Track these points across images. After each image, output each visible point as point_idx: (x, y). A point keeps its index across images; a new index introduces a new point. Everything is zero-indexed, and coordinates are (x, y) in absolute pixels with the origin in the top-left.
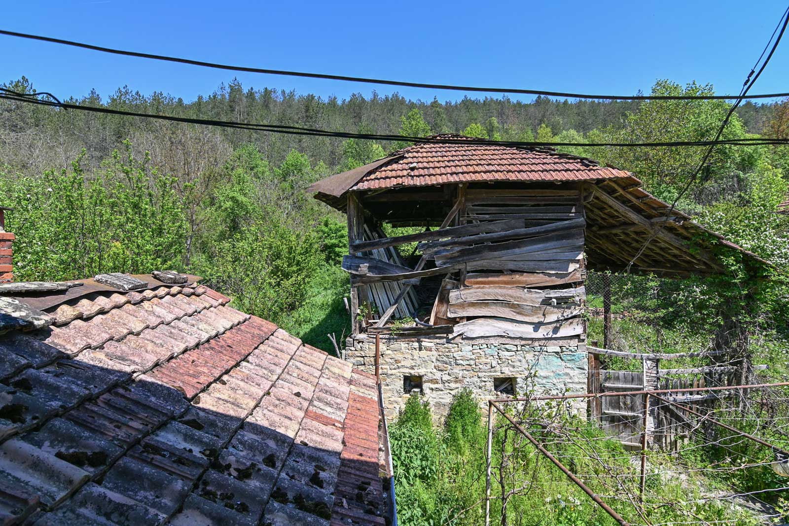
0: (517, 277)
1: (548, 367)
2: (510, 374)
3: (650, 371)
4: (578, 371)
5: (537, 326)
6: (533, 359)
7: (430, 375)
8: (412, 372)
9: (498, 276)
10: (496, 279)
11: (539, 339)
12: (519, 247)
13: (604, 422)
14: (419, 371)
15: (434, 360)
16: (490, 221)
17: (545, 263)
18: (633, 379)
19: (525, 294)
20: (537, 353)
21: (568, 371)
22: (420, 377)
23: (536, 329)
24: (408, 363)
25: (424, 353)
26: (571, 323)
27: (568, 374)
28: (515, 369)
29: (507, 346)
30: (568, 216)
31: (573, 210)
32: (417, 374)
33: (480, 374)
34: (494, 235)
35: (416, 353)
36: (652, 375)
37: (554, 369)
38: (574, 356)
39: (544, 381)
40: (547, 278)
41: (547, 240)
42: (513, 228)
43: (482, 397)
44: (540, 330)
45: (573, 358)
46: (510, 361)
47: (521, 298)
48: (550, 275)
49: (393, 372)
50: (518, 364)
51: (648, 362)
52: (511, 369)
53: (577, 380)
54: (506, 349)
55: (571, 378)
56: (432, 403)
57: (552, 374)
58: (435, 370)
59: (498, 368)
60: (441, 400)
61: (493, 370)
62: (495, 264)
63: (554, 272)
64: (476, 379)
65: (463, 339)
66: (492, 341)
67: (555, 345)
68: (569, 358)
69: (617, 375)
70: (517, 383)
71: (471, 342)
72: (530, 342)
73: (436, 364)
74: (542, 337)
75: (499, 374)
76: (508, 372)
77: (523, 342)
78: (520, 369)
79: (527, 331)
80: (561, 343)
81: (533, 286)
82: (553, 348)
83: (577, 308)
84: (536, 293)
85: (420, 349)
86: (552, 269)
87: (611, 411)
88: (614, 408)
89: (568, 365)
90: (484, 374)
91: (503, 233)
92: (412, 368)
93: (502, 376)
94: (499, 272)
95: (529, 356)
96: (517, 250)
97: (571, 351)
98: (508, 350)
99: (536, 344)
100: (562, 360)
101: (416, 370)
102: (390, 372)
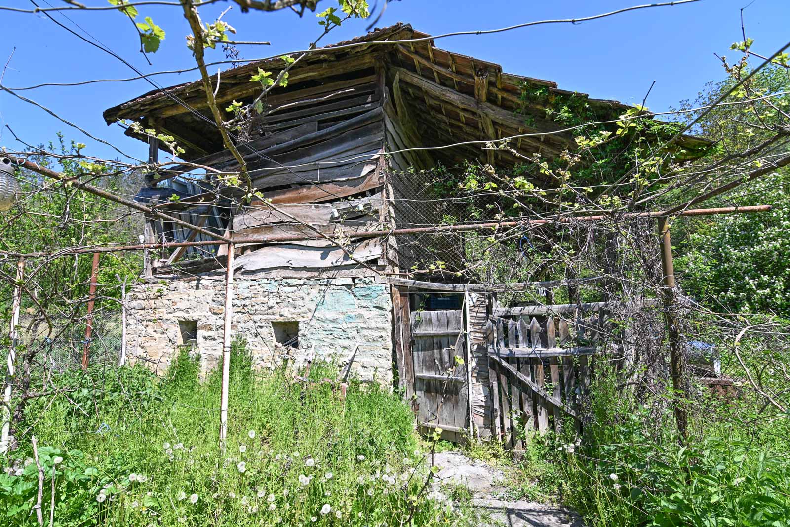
0: (304, 191)
1: (337, 306)
2: (290, 316)
3: (476, 309)
4: (376, 312)
5: (325, 251)
6: (318, 295)
7: (204, 319)
8: (186, 315)
9: (284, 193)
10: (282, 197)
11: (327, 269)
12: (309, 155)
13: (418, 393)
14: (194, 314)
15: (210, 301)
16: (281, 130)
17: (337, 171)
18: (448, 321)
19: (312, 211)
20: (323, 288)
21: (363, 311)
22: (195, 322)
23: (324, 257)
24: (183, 305)
25: (201, 292)
26: (367, 245)
27: (361, 316)
28: (296, 311)
29: (289, 281)
30: (364, 108)
31: (370, 100)
32: (190, 319)
33: (256, 317)
34: (283, 145)
35: (193, 293)
36: (479, 315)
37: (344, 310)
38: (369, 289)
39: (330, 327)
40: (339, 188)
41: (342, 141)
42: (304, 134)
43: (259, 348)
44: (329, 257)
45: (368, 292)
46: (290, 300)
47: (307, 216)
48: (341, 183)
49: (170, 316)
50: (300, 302)
51: (473, 295)
52: (292, 310)
53: (373, 325)
54: (287, 283)
55: (365, 322)
56: (204, 356)
57: (342, 316)
58: (210, 313)
59: (276, 309)
60: (213, 352)
61: (270, 311)
62: (281, 180)
63: (344, 179)
64: (251, 324)
65: (243, 273)
66: (274, 273)
67: (347, 276)
68: (363, 293)
69: (428, 316)
70: (297, 330)
71: (251, 277)
72: (317, 274)
73: (211, 306)
74: (331, 265)
75: (278, 317)
76: (288, 314)
77: (309, 274)
78: (303, 309)
79: (314, 259)
80: (354, 272)
81: (322, 200)
82: (344, 279)
83: (375, 223)
84: (325, 207)
85: (197, 287)
86: (343, 175)
87: (426, 374)
88: (429, 369)
89: (363, 303)
90: (260, 316)
91: (292, 141)
92: (187, 310)
93: (281, 319)
94: (286, 187)
95: (314, 292)
96: (307, 159)
97: (364, 282)
98: (290, 285)
99: (324, 275)
100: (355, 296)
101: (191, 314)
102: (166, 316)
